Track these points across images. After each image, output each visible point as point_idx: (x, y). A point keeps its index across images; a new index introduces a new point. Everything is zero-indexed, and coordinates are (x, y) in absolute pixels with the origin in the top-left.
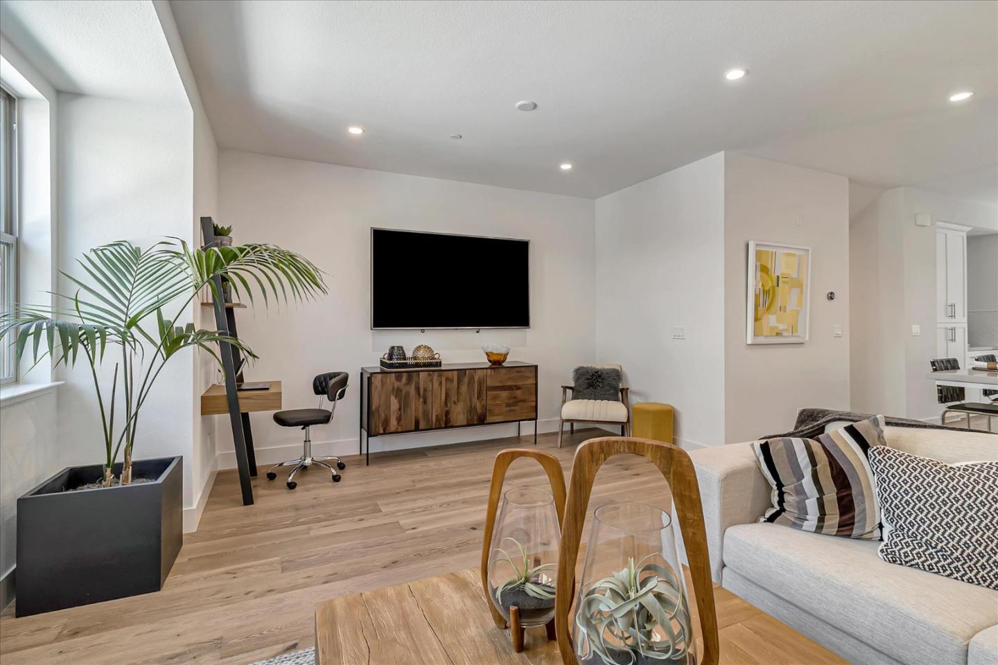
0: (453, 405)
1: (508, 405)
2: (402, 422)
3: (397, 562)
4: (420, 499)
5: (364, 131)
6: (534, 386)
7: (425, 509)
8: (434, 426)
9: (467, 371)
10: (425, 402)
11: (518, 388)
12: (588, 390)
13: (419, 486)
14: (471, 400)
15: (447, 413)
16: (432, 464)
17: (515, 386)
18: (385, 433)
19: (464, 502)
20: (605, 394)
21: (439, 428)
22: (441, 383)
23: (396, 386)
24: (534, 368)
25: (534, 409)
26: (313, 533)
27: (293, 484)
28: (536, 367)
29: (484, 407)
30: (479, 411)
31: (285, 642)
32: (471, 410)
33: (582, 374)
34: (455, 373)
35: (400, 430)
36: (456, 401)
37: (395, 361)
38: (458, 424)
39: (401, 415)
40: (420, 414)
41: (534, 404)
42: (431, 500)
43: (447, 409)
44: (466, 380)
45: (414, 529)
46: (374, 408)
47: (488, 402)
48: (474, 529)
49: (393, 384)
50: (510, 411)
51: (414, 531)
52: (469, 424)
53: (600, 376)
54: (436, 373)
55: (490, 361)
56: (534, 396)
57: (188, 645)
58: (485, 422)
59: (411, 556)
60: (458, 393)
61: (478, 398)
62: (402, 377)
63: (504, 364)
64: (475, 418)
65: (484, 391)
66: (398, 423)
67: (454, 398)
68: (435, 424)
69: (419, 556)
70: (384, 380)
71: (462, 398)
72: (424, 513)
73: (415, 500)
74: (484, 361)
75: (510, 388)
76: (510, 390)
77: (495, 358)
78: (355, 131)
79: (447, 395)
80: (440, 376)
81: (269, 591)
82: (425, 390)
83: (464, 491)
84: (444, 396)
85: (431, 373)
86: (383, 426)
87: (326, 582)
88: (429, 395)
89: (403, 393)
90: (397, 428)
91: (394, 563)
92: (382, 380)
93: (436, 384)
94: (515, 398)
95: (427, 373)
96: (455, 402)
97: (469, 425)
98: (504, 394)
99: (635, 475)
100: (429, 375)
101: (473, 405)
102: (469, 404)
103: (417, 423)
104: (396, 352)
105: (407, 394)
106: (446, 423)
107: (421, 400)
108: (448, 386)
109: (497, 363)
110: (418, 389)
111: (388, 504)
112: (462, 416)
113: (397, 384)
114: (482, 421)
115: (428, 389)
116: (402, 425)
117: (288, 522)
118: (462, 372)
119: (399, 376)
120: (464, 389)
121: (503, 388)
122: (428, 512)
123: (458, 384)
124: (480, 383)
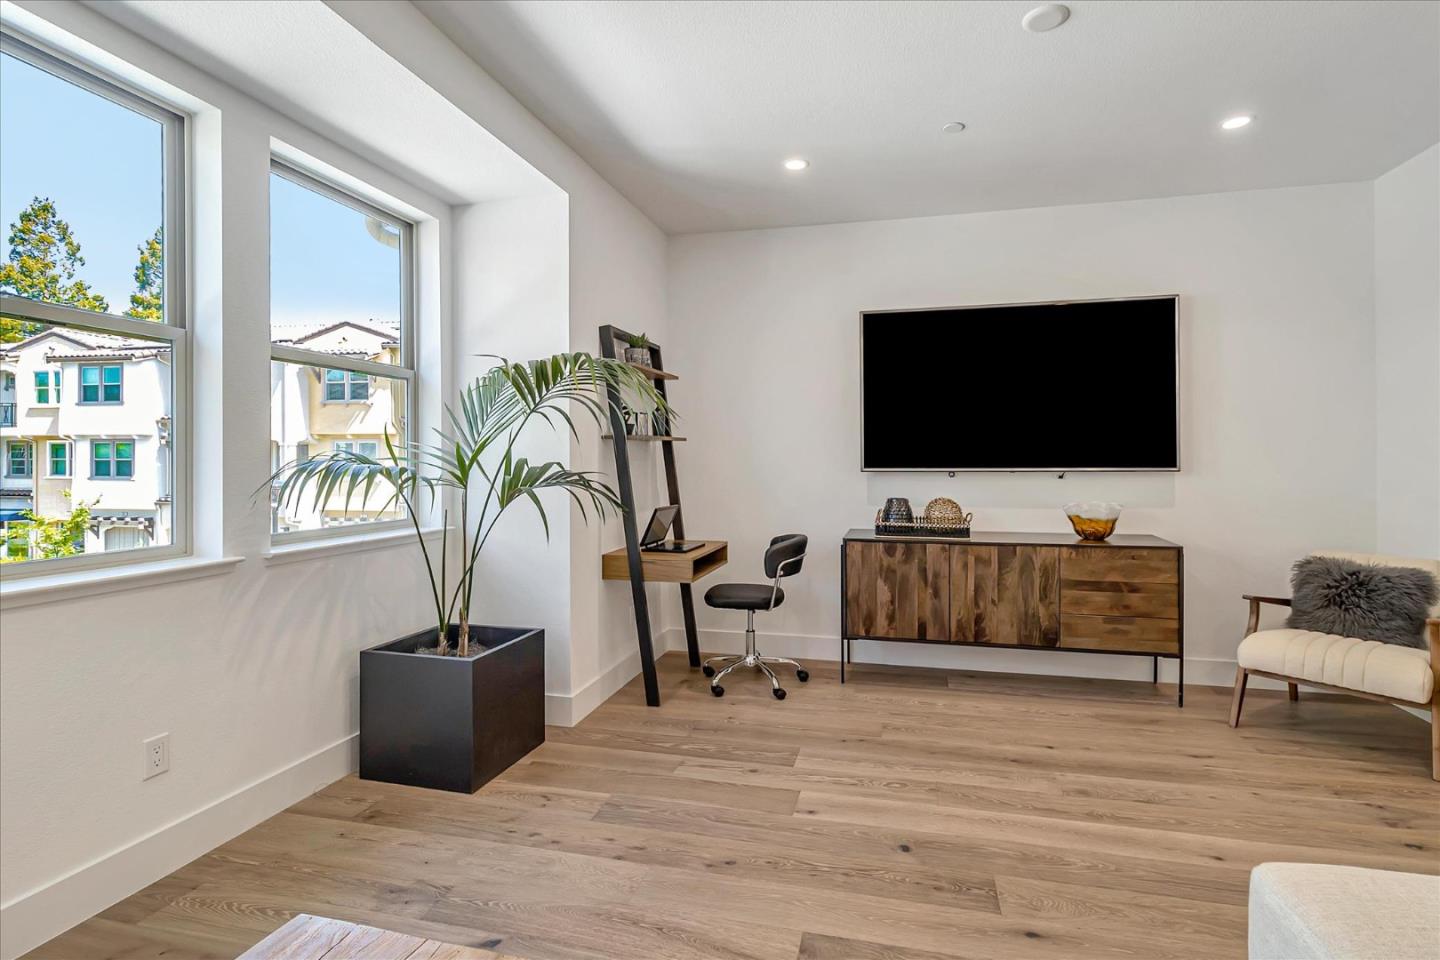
0: (990, 607)
1: (1109, 620)
2: (896, 624)
3: (734, 863)
4: (866, 760)
5: (808, 164)
6: (1175, 588)
7: (859, 782)
8: (953, 639)
9: (1018, 548)
10: (936, 594)
11: (1134, 589)
12: (1329, 611)
13: (887, 737)
14: (1026, 600)
15: (979, 619)
16: (940, 702)
17: (1126, 584)
18: (867, 637)
19: (936, 789)
20: (1373, 627)
21: (964, 643)
22: (965, 566)
23: (885, 564)
24: (1173, 554)
25: (1176, 637)
26: (680, 772)
27: (718, 689)
28: (1179, 551)
29: (1056, 618)
30: (1045, 623)
31: (493, 931)
32: (1027, 619)
33: (1315, 575)
34: (994, 551)
35: (892, 636)
36: (996, 599)
37: (892, 523)
38: (1000, 642)
39: (894, 610)
40: (928, 615)
41: (1174, 625)
42: (883, 769)
43: (979, 611)
44: (1016, 563)
45: (811, 812)
46: (850, 594)
47: (1063, 609)
48: (906, 849)
49: (881, 559)
50: (1115, 632)
51: (810, 817)
52: (1024, 645)
53: (1361, 584)
54: (957, 547)
55: (1077, 532)
56: (1176, 609)
57: (420, 881)
58: (1058, 645)
59: (761, 862)
60: (1000, 583)
61: (1041, 600)
62: (895, 549)
63: (1111, 540)
64: (1036, 634)
65: (1055, 586)
66: (889, 625)
67: (991, 592)
68: (956, 635)
69: (774, 868)
70: (866, 551)
71: (1008, 595)
72: (852, 788)
73: (857, 761)
74: (1067, 533)
75: (1115, 587)
76: (1115, 591)
77: (1088, 528)
78: (795, 165)
79: (978, 589)
80: (965, 552)
81: (554, 842)
82: (936, 575)
83: (949, 768)
84: (971, 587)
85: (947, 546)
86: (864, 625)
87: (619, 858)
88: (943, 584)
89: (899, 574)
90: (888, 632)
91: (728, 863)
92: (862, 552)
93: (957, 566)
94: (1127, 607)
95: (940, 545)
96: (993, 601)
97: (1021, 646)
98: (1100, 598)
99: (1408, 846)
100: (944, 549)
101: (1030, 612)
102: (1022, 609)
103: (922, 628)
104: (897, 508)
105: (905, 579)
106: (976, 636)
107: (930, 591)
108: (979, 572)
109: (1094, 536)
110: (923, 571)
111: (815, 756)
112: (1009, 628)
113: (886, 560)
114: (1049, 642)
115: (942, 575)
116: (895, 629)
117: (667, 745)
118: (1007, 550)
119: (890, 548)
120: (1012, 578)
121: (1097, 586)
122: (862, 790)
123: (1000, 569)
124: (1046, 572)
